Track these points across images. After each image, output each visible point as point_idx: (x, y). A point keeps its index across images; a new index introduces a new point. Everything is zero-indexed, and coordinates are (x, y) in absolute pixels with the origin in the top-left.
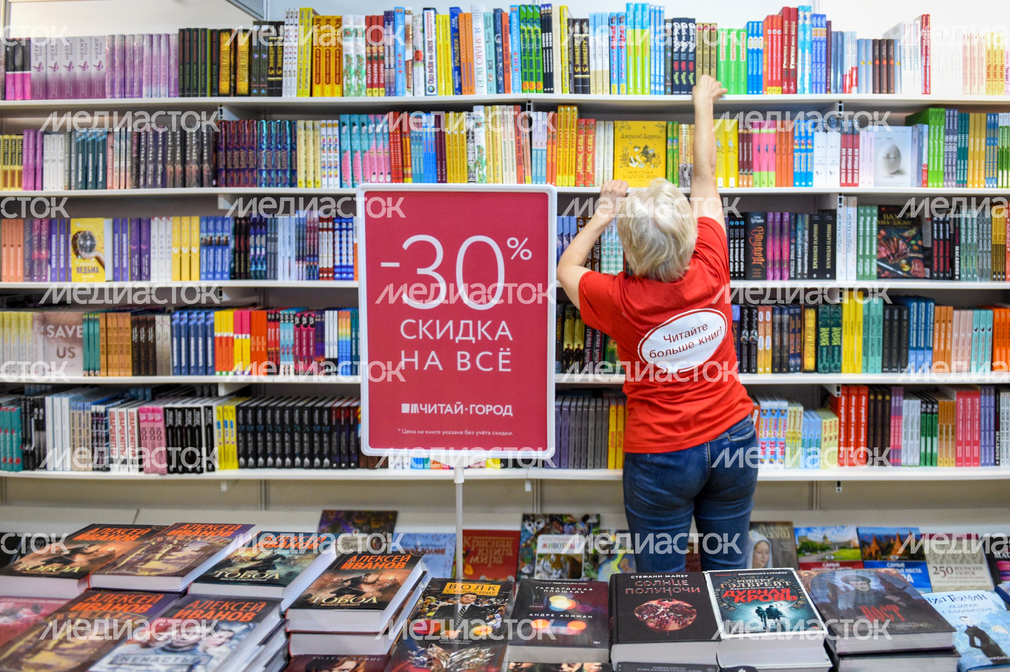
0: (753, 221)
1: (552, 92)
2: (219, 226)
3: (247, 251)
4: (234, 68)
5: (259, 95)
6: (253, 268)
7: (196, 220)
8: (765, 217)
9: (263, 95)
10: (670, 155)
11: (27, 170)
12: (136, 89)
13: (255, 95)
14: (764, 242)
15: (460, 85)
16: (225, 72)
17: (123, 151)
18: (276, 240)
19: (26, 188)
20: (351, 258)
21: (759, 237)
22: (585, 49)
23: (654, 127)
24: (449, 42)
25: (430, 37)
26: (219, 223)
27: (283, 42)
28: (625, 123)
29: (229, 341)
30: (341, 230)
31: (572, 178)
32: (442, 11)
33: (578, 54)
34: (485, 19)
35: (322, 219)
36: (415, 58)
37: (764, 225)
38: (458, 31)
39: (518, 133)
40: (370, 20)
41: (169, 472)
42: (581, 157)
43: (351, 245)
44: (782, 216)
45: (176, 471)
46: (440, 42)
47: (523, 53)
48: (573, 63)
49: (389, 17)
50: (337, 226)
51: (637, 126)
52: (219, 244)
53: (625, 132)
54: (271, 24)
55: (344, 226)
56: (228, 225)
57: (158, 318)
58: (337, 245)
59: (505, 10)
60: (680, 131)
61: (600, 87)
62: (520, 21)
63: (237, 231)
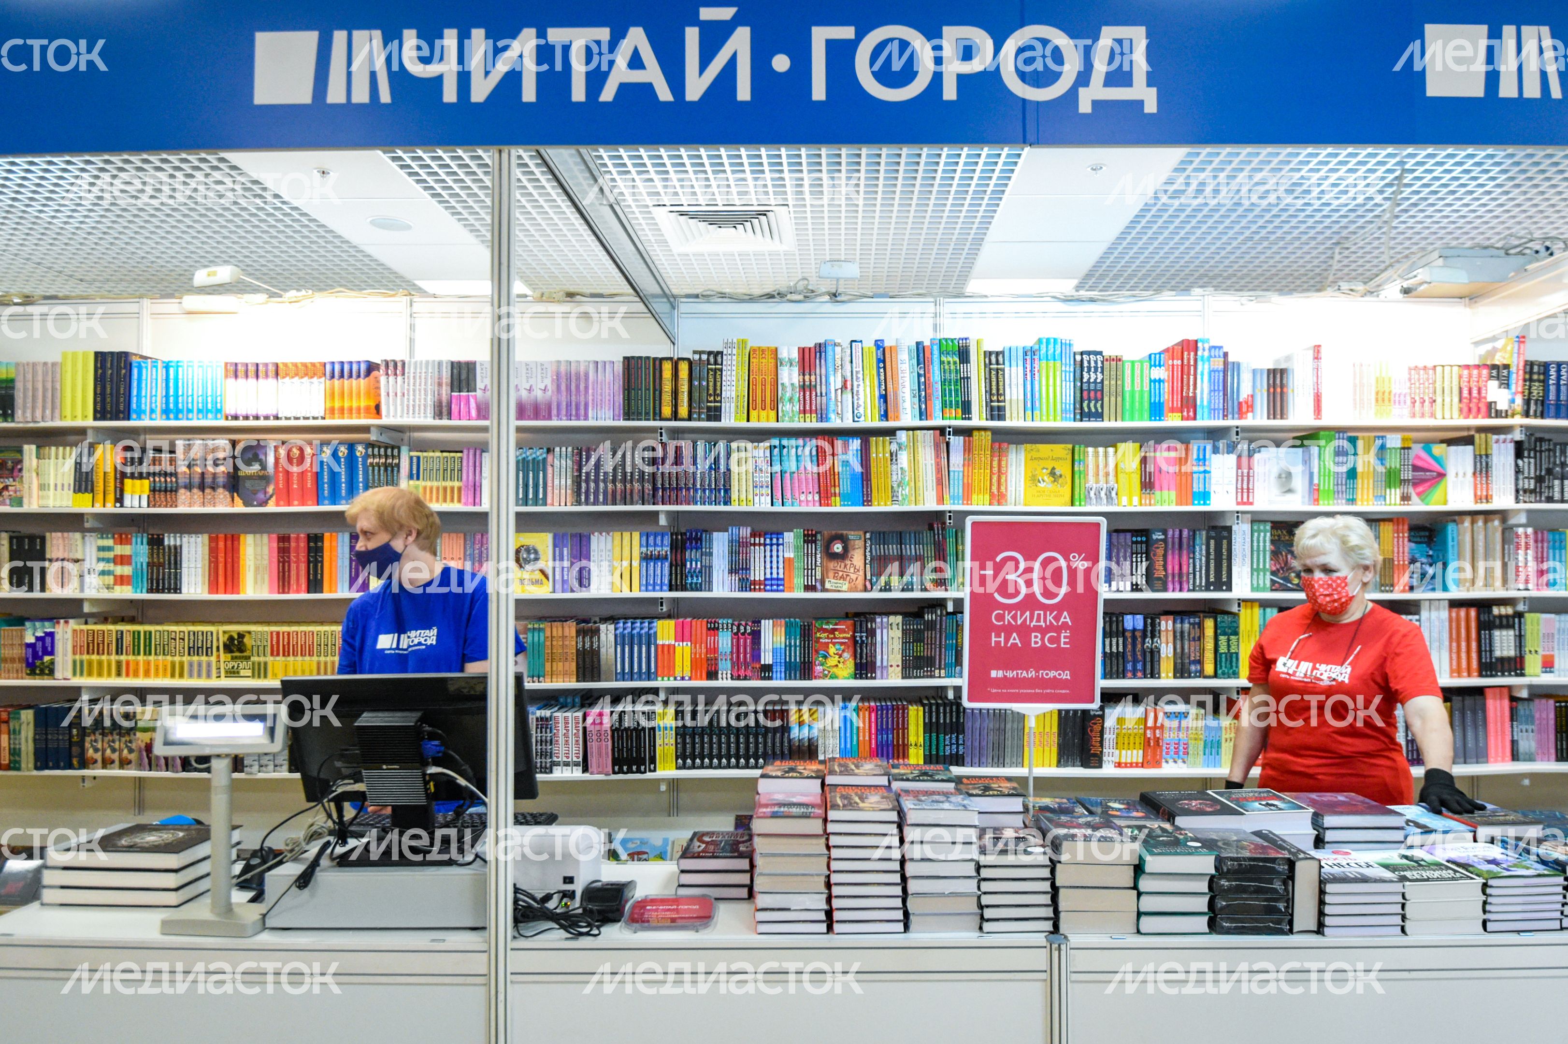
0: (1154, 537)
1: (969, 419)
2: (659, 542)
3: (684, 565)
4: (675, 393)
5: (699, 419)
6: (689, 581)
7: (636, 535)
8: (1165, 532)
9: (703, 420)
10: (1077, 476)
11: (467, 486)
12: (582, 412)
13: (695, 420)
14: (1165, 556)
15: (886, 411)
16: (667, 398)
17: (563, 470)
18: (711, 554)
19: (466, 504)
20: (781, 571)
21: (1160, 552)
22: (1001, 379)
23: (1061, 450)
24: (875, 372)
25: (857, 367)
26: (659, 538)
27: (721, 370)
28: (1034, 446)
29: (671, 649)
30: (771, 545)
31: (987, 497)
32: (869, 344)
33: (994, 383)
34: (910, 351)
35: (754, 535)
36: (844, 387)
37: (1165, 541)
38: (884, 362)
39: (938, 456)
40: (802, 351)
41: (614, 773)
42: (995, 478)
43: (781, 559)
44: (1181, 532)
45: (621, 771)
46: (867, 372)
47: (943, 382)
48: (989, 392)
49: (820, 349)
50: (768, 541)
51: (1045, 449)
52: (659, 558)
53: (1035, 454)
54: (709, 353)
55: (775, 541)
56: (667, 540)
57: (603, 627)
58: (768, 559)
59: (927, 343)
60: (1086, 454)
61: (1015, 415)
62: (941, 353)
63: (674, 546)
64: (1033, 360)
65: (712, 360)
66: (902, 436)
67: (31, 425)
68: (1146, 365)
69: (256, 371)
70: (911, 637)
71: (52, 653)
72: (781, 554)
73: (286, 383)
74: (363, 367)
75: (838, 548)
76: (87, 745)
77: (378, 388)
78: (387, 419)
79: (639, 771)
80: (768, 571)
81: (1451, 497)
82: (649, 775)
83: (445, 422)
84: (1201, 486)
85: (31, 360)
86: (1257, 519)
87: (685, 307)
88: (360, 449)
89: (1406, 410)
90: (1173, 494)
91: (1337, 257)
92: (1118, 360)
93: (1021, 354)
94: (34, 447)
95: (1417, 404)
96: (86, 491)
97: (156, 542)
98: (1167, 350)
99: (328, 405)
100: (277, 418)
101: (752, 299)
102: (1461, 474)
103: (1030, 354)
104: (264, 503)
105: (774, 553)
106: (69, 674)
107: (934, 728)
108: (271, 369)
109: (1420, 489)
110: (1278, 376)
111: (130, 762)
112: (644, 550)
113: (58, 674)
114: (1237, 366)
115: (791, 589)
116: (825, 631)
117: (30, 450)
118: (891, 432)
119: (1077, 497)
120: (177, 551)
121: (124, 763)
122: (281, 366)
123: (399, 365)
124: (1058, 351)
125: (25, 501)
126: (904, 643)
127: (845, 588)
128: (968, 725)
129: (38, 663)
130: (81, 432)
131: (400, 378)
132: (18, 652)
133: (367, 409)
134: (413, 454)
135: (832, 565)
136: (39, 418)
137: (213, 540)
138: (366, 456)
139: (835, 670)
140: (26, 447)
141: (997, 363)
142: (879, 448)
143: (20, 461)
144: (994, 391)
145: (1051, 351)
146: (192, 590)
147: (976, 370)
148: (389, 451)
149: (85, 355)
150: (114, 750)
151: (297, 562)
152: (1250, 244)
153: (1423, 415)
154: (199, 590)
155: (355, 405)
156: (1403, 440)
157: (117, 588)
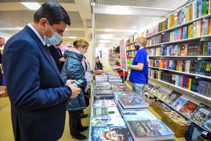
1: (208, 14)
6: (165, 54)
9: (166, 30)
18: (167, 50)
24: (189, 12)
25: (186, 12)
29: (160, 63)
36: (184, 17)
39: (201, 26)
47: (202, 8)
55: (174, 47)
57: (155, 60)
58: (173, 50)
63: (163, 49)
66: (194, 23)
75: (183, 48)
82: (157, 80)
83: (146, 37)
107: (193, 83)
112: (160, 50)
115: (176, 55)
116: (179, 62)
126: (190, 66)
127: (183, 55)
135: (182, 51)
139: (179, 69)
142: (190, 27)
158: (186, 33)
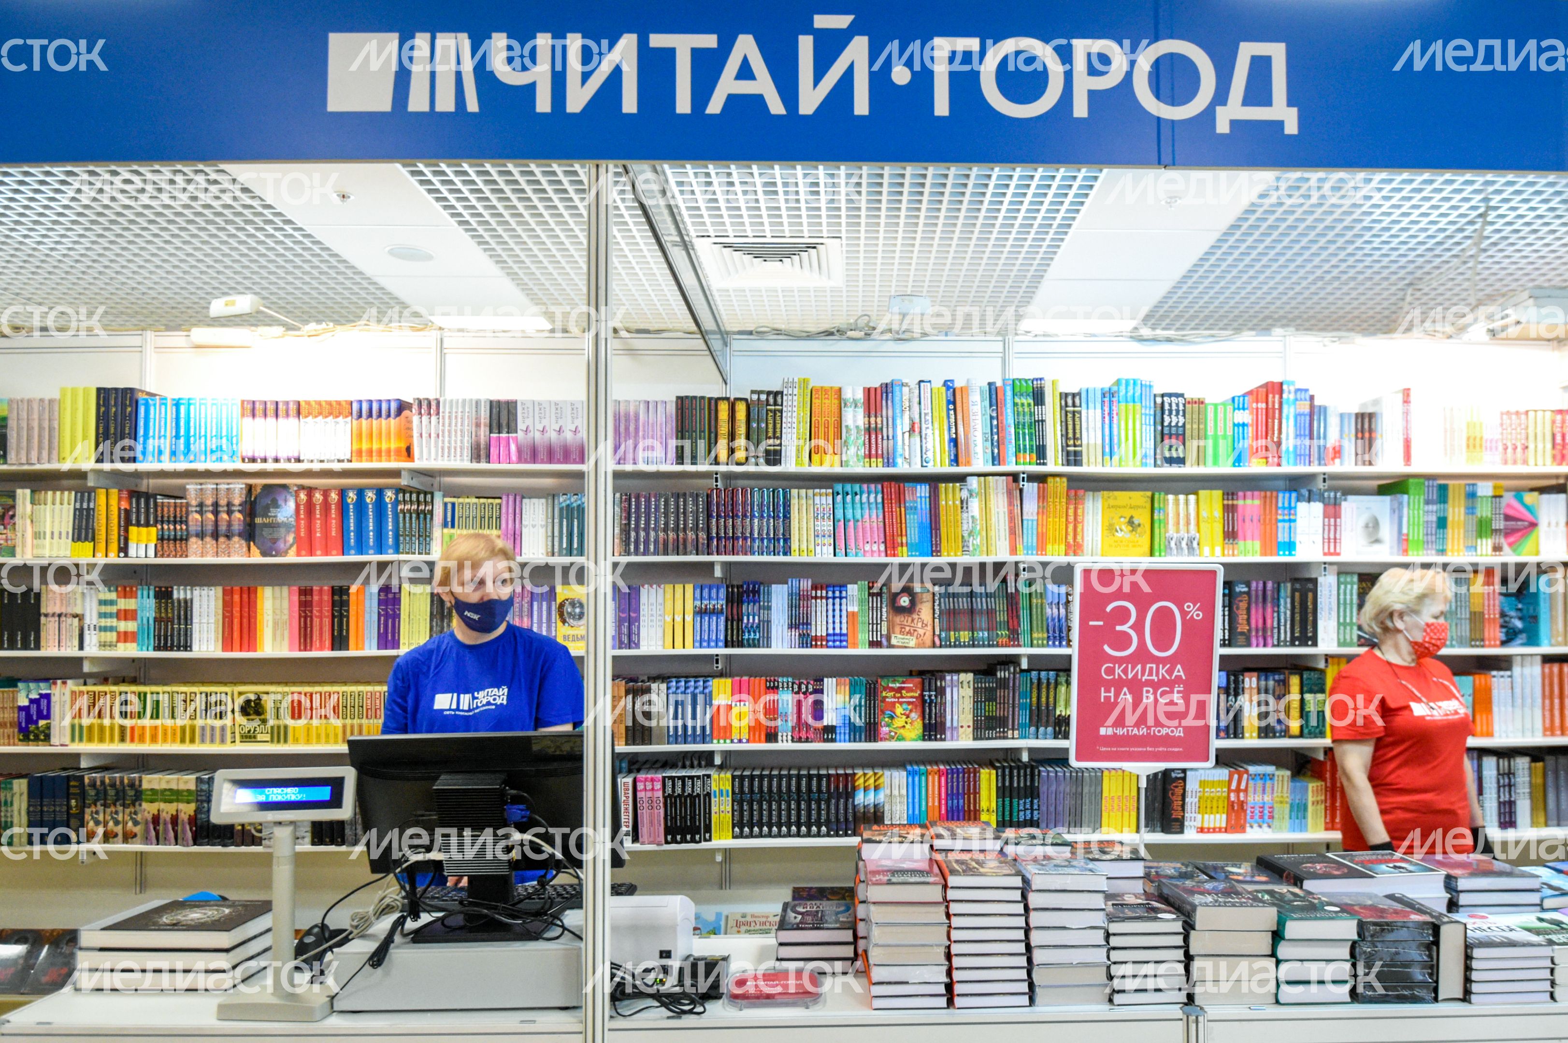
0: (1237, 589)
1: (1044, 464)
2: (714, 594)
3: (740, 620)
4: (732, 436)
5: (757, 464)
6: (746, 636)
7: (689, 588)
8: (1248, 585)
9: (761, 464)
10: (1156, 525)
13: (753, 464)
14: (1248, 610)
15: (956, 456)
16: (723, 440)
18: (769, 608)
20: (844, 626)
21: (1243, 605)
22: (1077, 422)
23: (1140, 498)
24: (944, 414)
25: (926, 409)
26: (714, 591)
27: (781, 411)
28: (1111, 493)
29: (727, 709)
30: (834, 598)
31: (1063, 547)
32: (938, 384)
33: (1070, 427)
34: (982, 392)
35: (815, 587)
36: (912, 430)
37: (1248, 593)
38: (954, 403)
39: (1010, 503)
40: (868, 391)
41: (667, 842)
42: (1071, 527)
43: (844, 613)
44: (1265, 584)
45: (674, 841)
46: (936, 414)
47: (1017, 426)
48: (1065, 436)
49: (886, 389)
50: (830, 594)
51: (1122, 497)
52: (714, 612)
53: (1112, 502)
54: (769, 393)
55: (837, 594)
56: (723, 593)
57: (654, 686)
58: (830, 613)
59: (999, 384)
60: (1166, 501)
61: (1092, 459)
62: (1014, 395)
63: (730, 599)
64: (1111, 402)
65: (771, 401)
66: (973, 482)
67: (26, 467)
68: (1230, 407)
69: (276, 410)
70: (984, 696)
71: (48, 717)
72: (844, 607)
73: (310, 423)
74: (394, 406)
75: (904, 601)
76: (87, 817)
77: (410, 429)
78: (420, 462)
79: (693, 841)
80: (831, 626)
81: (1543, 548)
82: (704, 845)
83: (483, 466)
84: (1286, 535)
85: (27, 397)
86: (1343, 570)
87: (737, 344)
88: (389, 495)
89: (1498, 457)
90: (1257, 544)
91: (1409, 298)
92: (1201, 402)
93: (1099, 395)
94: (28, 492)
95: (1510, 450)
96: (86, 539)
97: (163, 596)
98: (1250, 393)
99: (355, 447)
100: (298, 460)
101: (809, 336)
102: (1553, 523)
103: (1109, 395)
104: (285, 553)
105: (837, 607)
106: (67, 740)
107: (1007, 793)
108: (293, 407)
109: (1511, 539)
110: (1366, 421)
111: (135, 836)
112: (698, 603)
113: (54, 740)
114: (1323, 410)
115: (855, 645)
116: (892, 689)
117: (23, 495)
118: (961, 478)
119: (1156, 547)
120: (187, 606)
121: (128, 837)
122: (303, 404)
123: (434, 404)
124: (1138, 394)
125: (18, 550)
126: (975, 702)
127: (912, 643)
128: (1043, 789)
129: (32, 727)
130: (81, 475)
131: (434, 418)
132: (10, 716)
133: (398, 451)
134: (447, 500)
135: (898, 619)
136: (34, 459)
137: (228, 594)
138: (396, 502)
139: (902, 731)
140: (19, 492)
141: (1074, 405)
142: (949, 495)
143: (13, 507)
144: (1071, 435)
145: (1130, 393)
146: (204, 648)
147: (1051, 412)
148: (422, 497)
149: (86, 391)
150: (117, 823)
151: (321, 618)
152: (1320, 284)
153: (1515, 462)
154: (212, 648)
155: (384, 447)
156: (1495, 488)
157: (120, 645)
158: (926, 520)
